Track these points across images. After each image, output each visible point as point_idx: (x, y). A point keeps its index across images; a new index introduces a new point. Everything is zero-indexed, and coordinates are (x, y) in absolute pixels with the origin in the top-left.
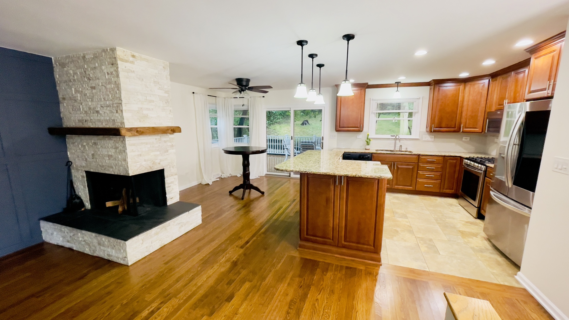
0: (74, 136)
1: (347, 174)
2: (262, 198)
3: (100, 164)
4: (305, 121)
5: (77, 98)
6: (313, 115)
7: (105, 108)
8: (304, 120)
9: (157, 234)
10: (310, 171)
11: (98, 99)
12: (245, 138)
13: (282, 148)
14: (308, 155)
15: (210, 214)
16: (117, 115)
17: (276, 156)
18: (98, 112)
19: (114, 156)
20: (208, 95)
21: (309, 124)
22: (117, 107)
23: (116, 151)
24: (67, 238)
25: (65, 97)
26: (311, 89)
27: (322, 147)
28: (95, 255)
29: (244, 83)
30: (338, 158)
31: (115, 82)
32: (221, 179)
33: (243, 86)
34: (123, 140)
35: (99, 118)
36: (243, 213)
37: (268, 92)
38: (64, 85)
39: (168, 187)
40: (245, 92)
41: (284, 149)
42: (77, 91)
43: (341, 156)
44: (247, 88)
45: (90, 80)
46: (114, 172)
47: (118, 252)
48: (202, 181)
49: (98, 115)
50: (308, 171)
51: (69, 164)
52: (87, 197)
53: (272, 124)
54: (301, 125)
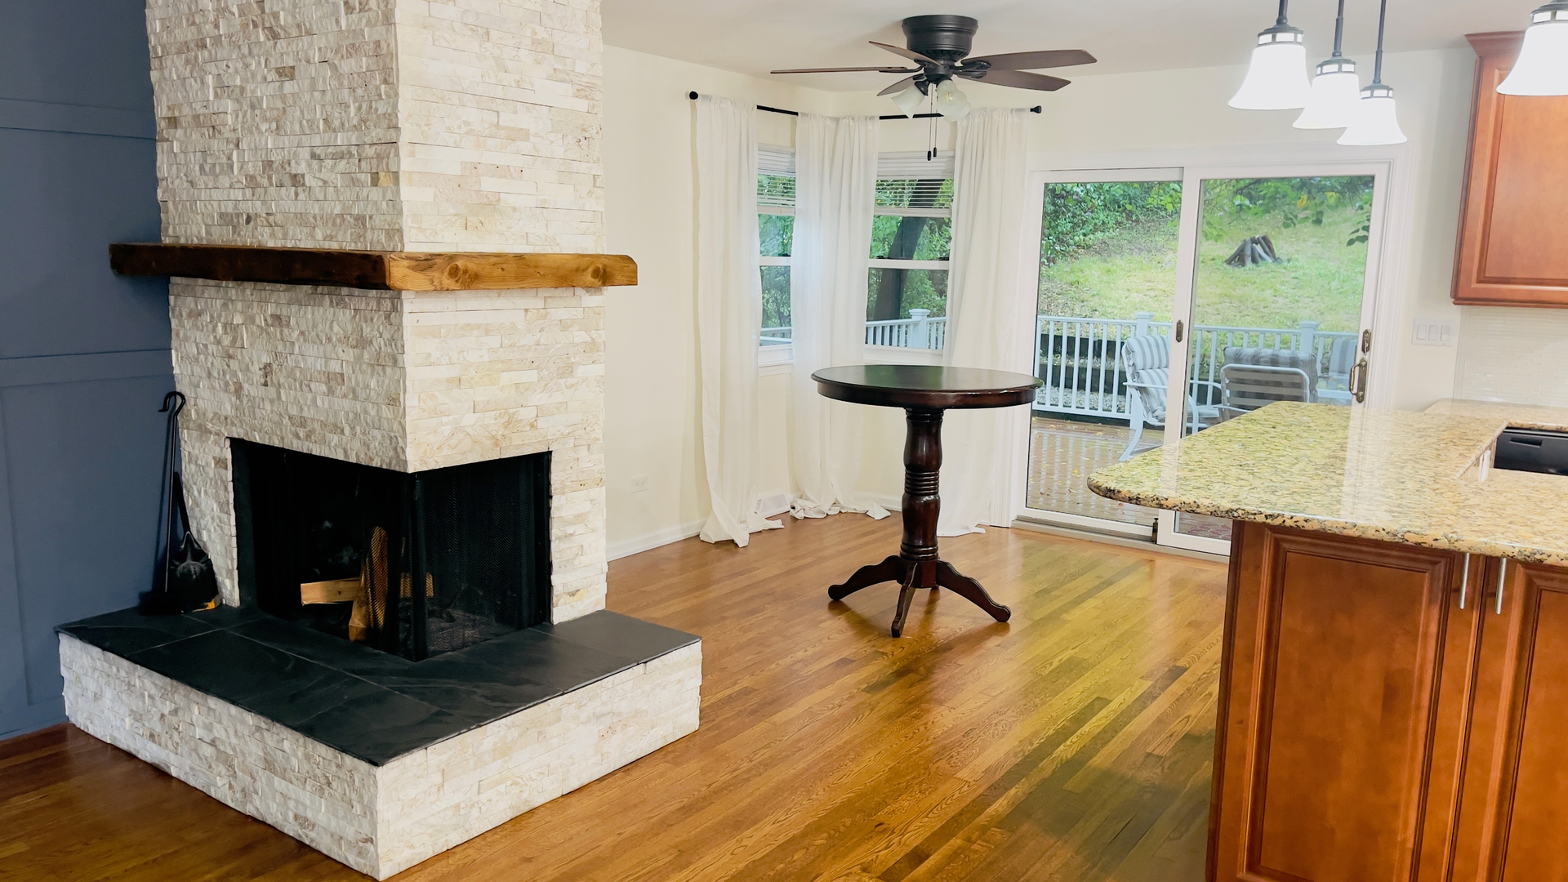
0: (200, 281)
1: (1536, 547)
2: (993, 642)
3: (294, 411)
4: (1255, 241)
5: (222, 115)
6: (1306, 209)
7: (329, 162)
8: (1247, 236)
9: (503, 751)
10: (1300, 516)
11: (301, 122)
12: (916, 324)
13: (1115, 384)
14: (1279, 429)
15: (737, 688)
16: (375, 194)
17: (1074, 426)
18: (296, 180)
19: (350, 379)
20: (759, 107)
21: (1275, 259)
22: (379, 157)
23: (359, 359)
24: (149, 720)
25: (177, 114)
26: (1329, 57)
27: (1362, 387)
28: (249, 810)
29: (946, 42)
30: (1474, 458)
31: (377, 44)
32: (794, 522)
33: (936, 54)
34: (394, 309)
35: (299, 207)
36: (893, 708)
37: (1069, 82)
38: (179, 61)
39: (559, 538)
40: (945, 84)
41: (1122, 391)
42: (222, 88)
43: (1490, 447)
44: (958, 64)
45: (275, 36)
46: (345, 451)
47: (341, 814)
48: (703, 525)
49: (297, 194)
50: (1287, 514)
51: (172, 404)
52: (231, 553)
53: (1064, 254)
54: (1229, 262)
